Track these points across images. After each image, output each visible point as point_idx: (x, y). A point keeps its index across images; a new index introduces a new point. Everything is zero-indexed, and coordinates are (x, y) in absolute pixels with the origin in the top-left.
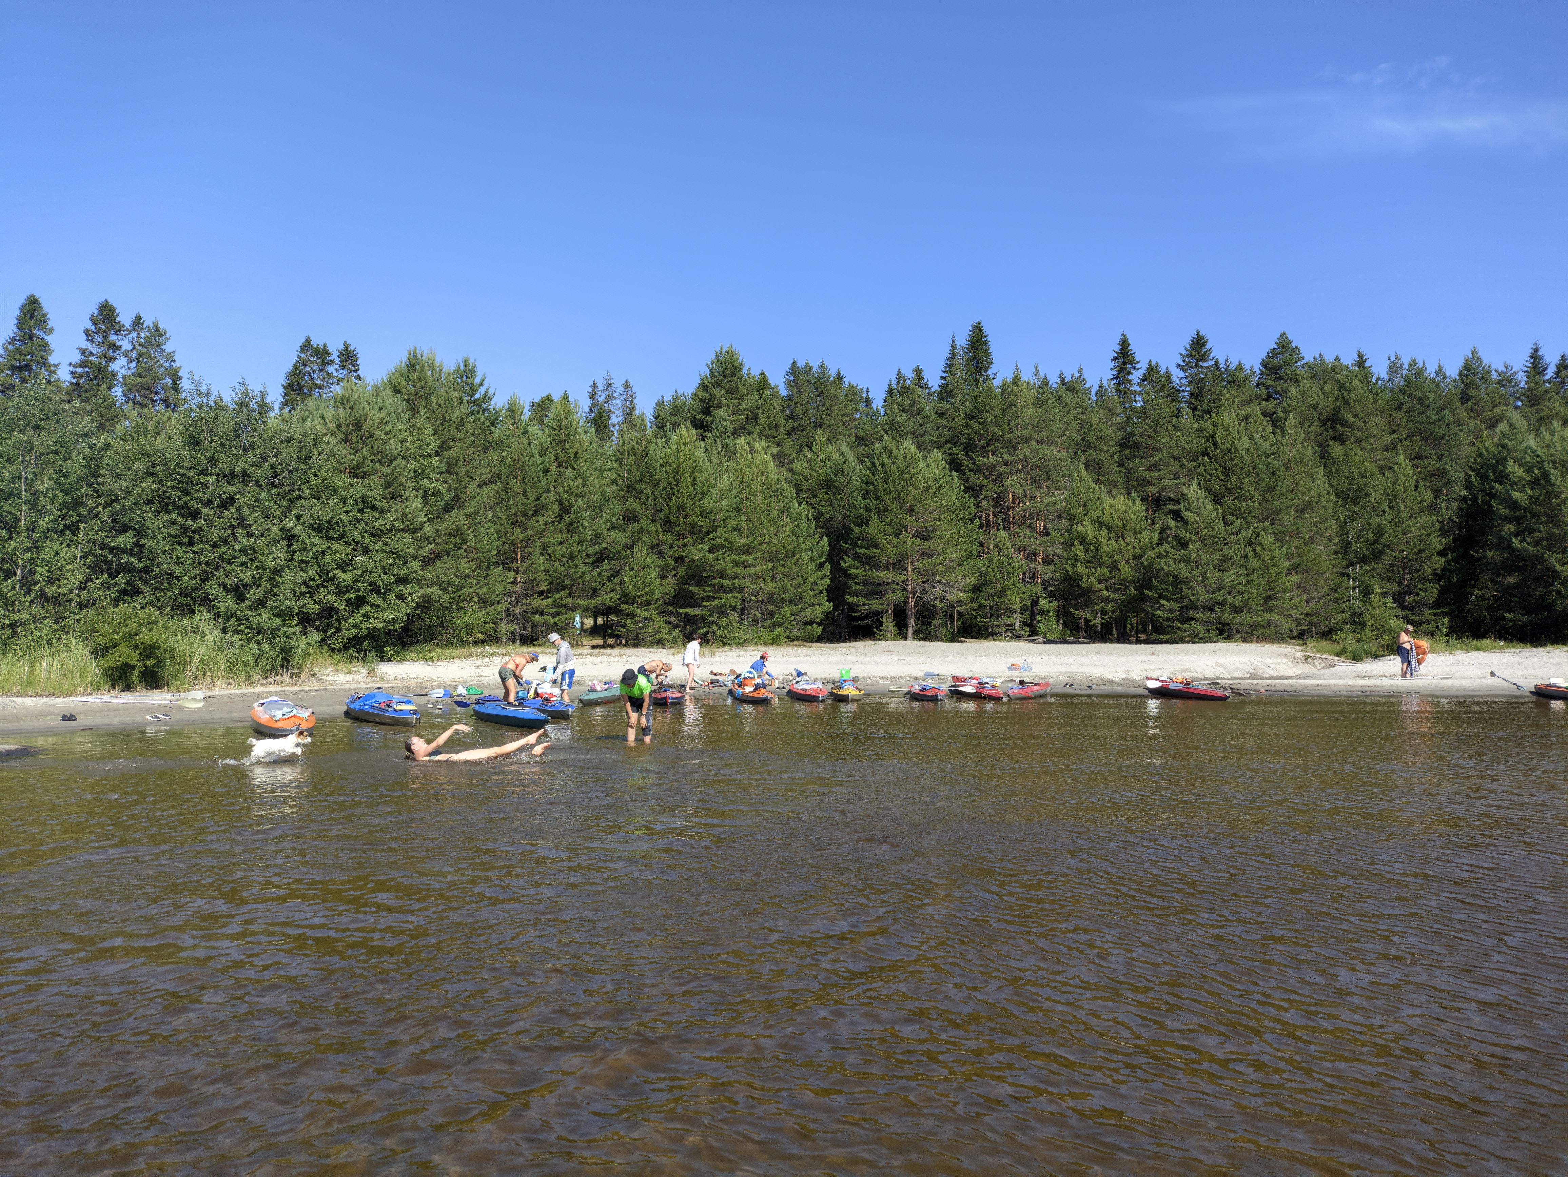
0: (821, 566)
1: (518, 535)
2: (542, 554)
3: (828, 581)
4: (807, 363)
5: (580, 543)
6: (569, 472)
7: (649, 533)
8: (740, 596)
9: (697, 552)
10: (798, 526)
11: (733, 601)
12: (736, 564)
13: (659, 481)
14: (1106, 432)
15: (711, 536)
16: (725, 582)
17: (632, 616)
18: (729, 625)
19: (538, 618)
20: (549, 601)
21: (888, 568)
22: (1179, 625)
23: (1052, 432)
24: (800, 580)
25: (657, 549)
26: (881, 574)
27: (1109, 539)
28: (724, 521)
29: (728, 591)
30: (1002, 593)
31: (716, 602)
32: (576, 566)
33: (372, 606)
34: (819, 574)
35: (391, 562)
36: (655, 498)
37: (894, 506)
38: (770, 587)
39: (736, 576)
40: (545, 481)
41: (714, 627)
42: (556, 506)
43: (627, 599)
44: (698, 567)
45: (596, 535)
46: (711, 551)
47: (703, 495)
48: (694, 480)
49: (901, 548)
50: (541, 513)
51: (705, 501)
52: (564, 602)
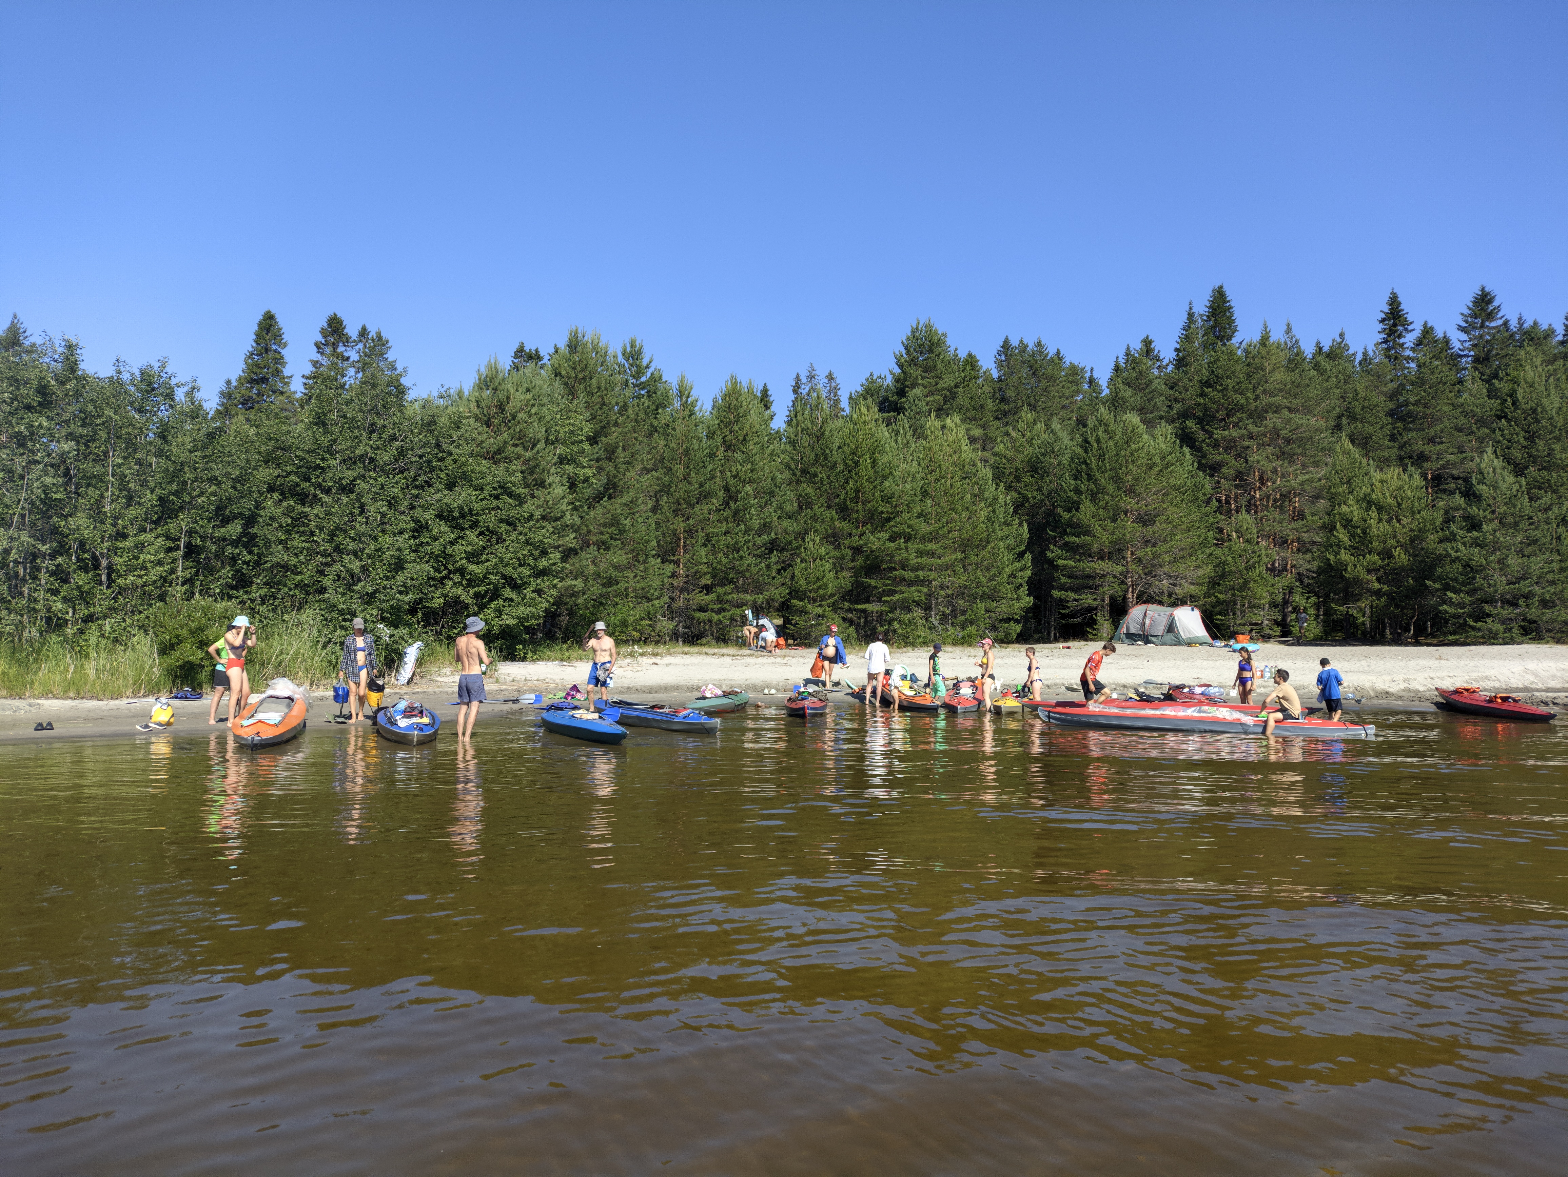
0: (1021, 555)
1: (680, 525)
2: (706, 546)
3: (1029, 573)
4: (1021, 341)
5: (746, 532)
6: (738, 455)
7: (823, 521)
8: (926, 590)
9: (877, 541)
10: (994, 511)
11: (916, 596)
12: (921, 553)
13: (835, 463)
14: (1375, 401)
15: (892, 523)
16: (908, 574)
17: (804, 612)
18: (912, 622)
19: (698, 615)
20: (713, 596)
21: (1102, 558)
22: (1472, 623)
23: (1308, 399)
24: (994, 571)
25: (833, 539)
26: (1093, 565)
27: (1380, 520)
28: (908, 507)
29: (910, 584)
30: (1244, 586)
31: (897, 597)
32: (742, 557)
33: (505, 600)
34: (1018, 565)
35: (525, 553)
36: (830, 483)
37: (1111, 488)
38: (961, 580)
39: (920, 568)
40: (711, 467)
41: (896, 625)
42: (721, 494)
43: (795, 593)
44: (877, 557)
45: (764, 525)
46: (892, 539)
47: (885, 478)
48: (874, 462)
49: (1118, 534)
50: (705, 501)
51: (887, 484)
52: (729, 597)
